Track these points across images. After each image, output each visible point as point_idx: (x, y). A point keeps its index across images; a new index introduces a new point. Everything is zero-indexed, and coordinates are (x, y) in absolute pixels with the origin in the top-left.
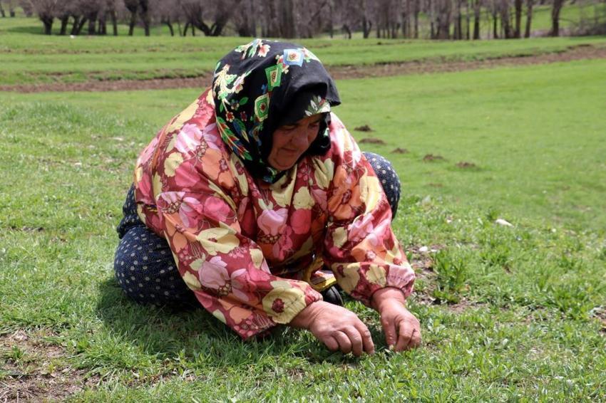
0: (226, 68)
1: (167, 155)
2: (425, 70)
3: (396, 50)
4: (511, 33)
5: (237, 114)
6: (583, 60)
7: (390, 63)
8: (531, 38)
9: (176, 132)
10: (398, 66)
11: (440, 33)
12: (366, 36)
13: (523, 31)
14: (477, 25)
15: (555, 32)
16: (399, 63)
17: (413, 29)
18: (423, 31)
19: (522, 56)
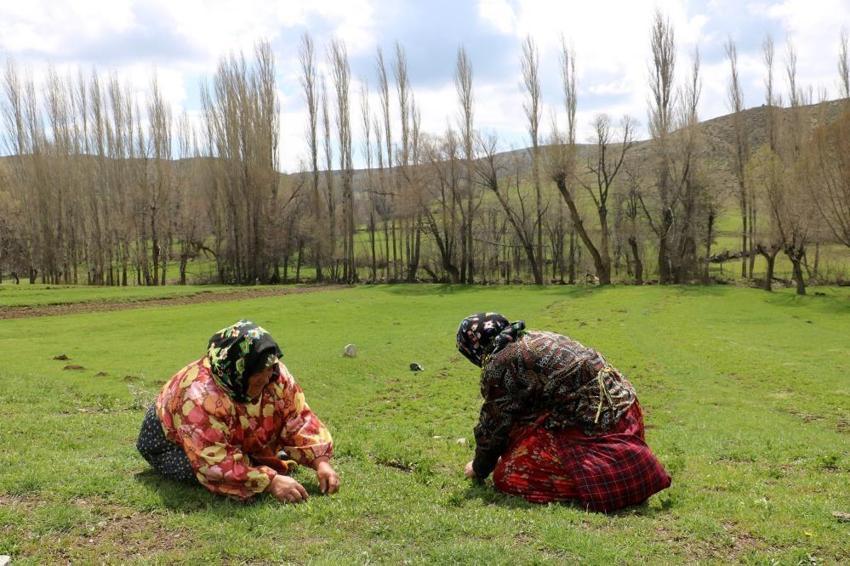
0: (213, 345)
1: (184, 402)
2: (92, 309)
3: (62, 294)
4: (151, 280)
5: (224, 371)
6: (209, 303)
7: (60, 304)
8: (166, 285)
9: (189, 387)
10: (68, 307)
11: (96, 280)
12: (32, 282)
13: (160, 280)
14: (125, 275)
15: (183, 281)
16: (69, 304)
17: (73, 276)
18: (81, 278)
19: (164, 299)
